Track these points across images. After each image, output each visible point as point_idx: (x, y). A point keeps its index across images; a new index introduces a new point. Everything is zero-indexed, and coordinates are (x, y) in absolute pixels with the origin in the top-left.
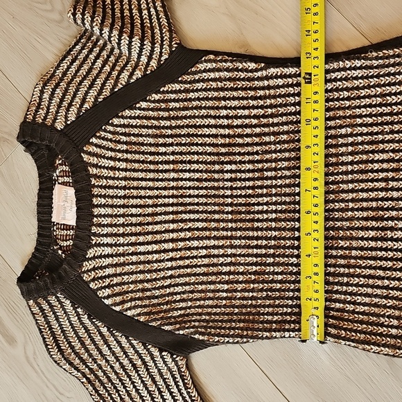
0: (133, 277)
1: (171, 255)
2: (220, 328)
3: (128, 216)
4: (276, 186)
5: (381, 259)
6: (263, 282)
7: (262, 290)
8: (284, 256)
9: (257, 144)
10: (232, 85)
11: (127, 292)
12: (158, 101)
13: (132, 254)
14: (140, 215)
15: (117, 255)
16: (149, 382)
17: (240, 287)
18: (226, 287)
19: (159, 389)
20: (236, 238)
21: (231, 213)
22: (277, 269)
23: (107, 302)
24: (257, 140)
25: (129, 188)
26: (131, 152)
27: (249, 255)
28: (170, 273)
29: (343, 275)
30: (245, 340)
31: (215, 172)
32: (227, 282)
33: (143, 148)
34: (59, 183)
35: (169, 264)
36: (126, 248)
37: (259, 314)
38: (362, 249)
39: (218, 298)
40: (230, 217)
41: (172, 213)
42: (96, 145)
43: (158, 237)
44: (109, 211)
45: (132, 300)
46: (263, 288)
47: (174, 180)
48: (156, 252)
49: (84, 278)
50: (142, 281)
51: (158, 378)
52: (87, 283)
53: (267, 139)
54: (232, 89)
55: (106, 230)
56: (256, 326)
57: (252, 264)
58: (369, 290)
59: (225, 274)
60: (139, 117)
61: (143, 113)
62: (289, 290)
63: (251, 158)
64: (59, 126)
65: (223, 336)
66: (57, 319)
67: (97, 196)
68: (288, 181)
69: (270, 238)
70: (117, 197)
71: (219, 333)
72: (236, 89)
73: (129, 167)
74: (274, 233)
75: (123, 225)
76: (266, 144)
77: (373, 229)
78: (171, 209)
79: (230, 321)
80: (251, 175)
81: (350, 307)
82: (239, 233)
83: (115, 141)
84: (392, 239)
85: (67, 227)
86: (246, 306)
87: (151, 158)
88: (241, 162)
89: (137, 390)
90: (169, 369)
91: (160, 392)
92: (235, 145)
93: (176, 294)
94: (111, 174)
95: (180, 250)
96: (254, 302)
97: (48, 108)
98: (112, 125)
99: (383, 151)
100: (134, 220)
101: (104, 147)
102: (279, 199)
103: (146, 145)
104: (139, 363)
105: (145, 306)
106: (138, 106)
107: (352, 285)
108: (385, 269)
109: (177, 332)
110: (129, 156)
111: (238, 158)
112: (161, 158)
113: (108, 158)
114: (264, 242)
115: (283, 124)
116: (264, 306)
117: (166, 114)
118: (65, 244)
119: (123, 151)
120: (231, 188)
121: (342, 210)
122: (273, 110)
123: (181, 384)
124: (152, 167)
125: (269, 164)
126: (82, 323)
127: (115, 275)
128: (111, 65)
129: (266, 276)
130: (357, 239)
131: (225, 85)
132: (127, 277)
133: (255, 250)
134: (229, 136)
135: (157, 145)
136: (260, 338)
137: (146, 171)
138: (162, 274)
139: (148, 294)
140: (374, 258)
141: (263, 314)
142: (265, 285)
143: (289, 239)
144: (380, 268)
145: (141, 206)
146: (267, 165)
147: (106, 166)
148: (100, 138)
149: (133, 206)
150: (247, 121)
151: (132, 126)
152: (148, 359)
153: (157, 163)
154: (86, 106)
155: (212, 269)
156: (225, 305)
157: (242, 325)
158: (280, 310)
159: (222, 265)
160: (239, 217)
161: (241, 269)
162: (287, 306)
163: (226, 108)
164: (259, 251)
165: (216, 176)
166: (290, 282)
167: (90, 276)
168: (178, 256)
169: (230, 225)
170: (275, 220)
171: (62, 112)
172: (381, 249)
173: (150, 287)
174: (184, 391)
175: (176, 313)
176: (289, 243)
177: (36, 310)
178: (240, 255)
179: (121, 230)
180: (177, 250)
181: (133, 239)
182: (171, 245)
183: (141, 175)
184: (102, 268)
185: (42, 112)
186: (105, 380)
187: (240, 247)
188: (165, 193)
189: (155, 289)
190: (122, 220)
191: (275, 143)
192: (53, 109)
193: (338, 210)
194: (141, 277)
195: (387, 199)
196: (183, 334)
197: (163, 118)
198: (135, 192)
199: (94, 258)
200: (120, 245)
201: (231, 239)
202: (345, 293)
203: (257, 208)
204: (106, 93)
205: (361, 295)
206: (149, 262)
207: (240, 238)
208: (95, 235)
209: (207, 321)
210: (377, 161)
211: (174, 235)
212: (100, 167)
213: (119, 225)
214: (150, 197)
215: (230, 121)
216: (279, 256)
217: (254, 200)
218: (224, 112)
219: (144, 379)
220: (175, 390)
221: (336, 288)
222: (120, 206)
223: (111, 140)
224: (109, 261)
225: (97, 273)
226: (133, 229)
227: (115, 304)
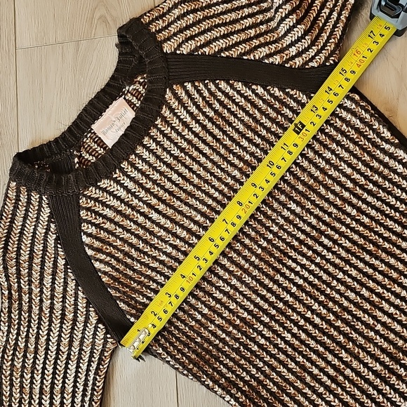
0: (126, 236)
1: (178, 242)
2: (172, 344)
3: (166, 177)
4: (323, 257)
5: (369, 396)
6: (244, 333)
7: (237, 340)
8: (281, 325)
9: (336, 206)
10: (355, 137)
11: (110, 245)
12: (276, 98)
13: (142, 214)
14: (177, 185)
15: (127, 204)
16: (65, 341)
17: (219, 321)
18: (206, 311)
19: (69, 355)
20: (250, 274)
21: (264, 249)
22: (266, 332)
23: (84, 238)
24: (339, 202)
25: (186, 154)
26: (214, 123)
27: (249, 299)
28: (164, 258)
29: (322, 384)
30: (185, 372)
31: (277, 200)
32: (210, 308)
33: (228, 128)
34: (125, 98)
35: (169, 250)
36: (141, 204)
37: (217, 359)
38: (358, 374)
39: (190, 316)
40: (259, 251)
41: (209, 206)
42: (187, 92)
43: (178, 217)
44: (152, 159)
45: (109, 254)
46: (239, 339)
47: (234, 178)
48: (166, 229)
49: (81, 201)
50: (131, 245)
51: (76, 343)
52: (80, 208)
53: (349, 209)
54: (352, 140)
55: (135, 174)
56: (206, 368)
57: (246, 310)
59: (215, 299)
60: (246, 98)
61: (253, 97)
62: (261, 359)
63: (321, 214)
64: (167, 48)
65: (168, 353)
66: (25, 217)
67: (151, 137)
68: (337, 261)
69: (282, 300)
70: (168, 152)
71: (167, 348)
72: (356, 143)
73: (201, 135)
74: (288, 298)
75: (154, 182)
76: (345, 212)
77: (382, 363)
78: (210, 202)
79: (186, 345)
80: (308, 229)
82: (256, 273)
83: (207, 102)
84: (392, 387)
85: (100, 143)
86: (210, 343)
87: (228, 142)
88: (308, 211)
89: (48, 340)
90: (93, 344)
91: (68, 358)
92: (315, 191)
93: (155, 281)
94: (180, 128)
95: (190, 245)
96: (221, 345)
97: (169, 25)
98: (217, 86)
100: (168, 185)
101: (192, 99)
102: (317, 271)
103: (234, 128)
104: (70, 316)
105: (117, 270)
106: (254, 87)
107: (323, 399)
109: (128, 317)
110: (209, 125)
111: (309, 205)
112: (237, 150)
113: (188, 112)
114: (273, 299)
115: (374, 207)
116: (228, 356)
117: (273, 115)
118: (87, 156)
119: (207, 117)
120: (281, 227)
121: (367, 326)
122: (375, 189)
123: (94, 365)
124: (223, 151)
125: (333, 233)
126: (45, 240)
127: (111, 221)
128: (258, 32)
129: (251, 331)
130: (361, 361)
131: (348, 131)
132: (121, 230)
133: (259, 299)
134: (316, 179)
135: (243, 136)
136: (200, 381)
137: (214, 150)
138: (155, 253)
139: (129, 261)
140: (363, 391)
142: (244, 337)
143: (299, 313)
144: (361, 404)
145: (184, 178)
146: (330, 232)
147: (182, 117)
148: (196, 88)
149: (177, 172)
150: (343, 179)
151: (234, 101)
152: (81, 319)
153: (231, 152)
154: (206, 50)
155: (205, 285)
156: (192, 326)
157: (193, 356)
158: (239, 371)
159: (218, 288)
160: (267, 257)
161: (233, 306)
162: (248, 373)
163: (333, 152)
164: (262, 303)
165: (276, 205)
166: (268, 353)
167: (87, 203)
168: (183, 249)
169: (253, 258)
170: (299, 287)
171: (180, 38)
172: (375, 388)
173: (135, 256)
174: (92, 375)
175: (141, 299)
176: (295, 317)
177: (12, 194)
178: (241, 293)
179: (149, 185)
180: (186, 242)
181: (154, 201)
182: (184, 234)
183: (207, 150)
184: (104, 204)
185: (161, 24)
186: (25, 308)
187: (247, 285)
188: (217, 184)
189: (138, 261)
190: (156, 176)
191: (353, 218)
192: (173, 29)
193: (363, 323)
194: (134, 241)
197: (267, 116)
198: (188, 161)
199: (104, 190)
200: (137, 197)
201: (245, 272)
202: (312, 402)
203: (290, 263)
204: (234, 53)
206: (151, 233)
207: (254, 278)
208: (122, 170)
211: (194, 228)
212: (175, 114)
213: (151, 179)
214: (199, 176)
215: (327, 167)
216: (277, 321)
217: (293, 254)
218: (328, 155)
219: (63, 335)
220: (84, 367)
221: (307, 390)
222: (165, 163)
223: (204, 98)
224: (116, 203)
225: (95, 206)
226: (161, 192)
227: (91, 247)
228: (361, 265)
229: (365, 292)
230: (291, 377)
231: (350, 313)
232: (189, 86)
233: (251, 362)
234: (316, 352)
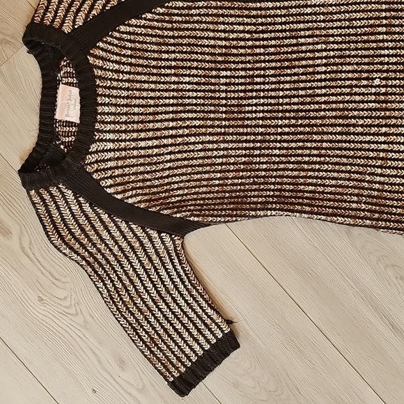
0: (134, 170)
1: (170, 149)
2: (213, 210)
3: (130, 114)
4: (264, 90)
5: (345, 149)
6: (251, 170)
7: (249, 177)
8: (268, 148)
9: (249, 55)
10: (230, 5)
11: (129, 183)
12: (163, 14)
13: (134, 149)
14: (142, 114)
15: (119, 150)
16: (146, 262)
18: (219, 175)
19: (155, 267)
20: (229, 134)
21: (225, 112)
22: (262, 160)
23: (109, 191)
24: (249, 51)
25: (132, 90)
26: (135, 57)
27: (239, 149)
28: (168, 165)
29: (315, 163)
30: (234, 219)
31: (212, 77)
32: (220, 172)
33: (147, 54)
34: (63, 83)
35: (168, 157)
36: (128, 143)
37: (246, 197)
38: (331, 141)
39: (211, 186)
40: (224, 116)
41: (172, 112)
42: (102, 49)
43: (158, 134)
44: (113, 109)
45: (133, 189)
46: (250, 175)
47: (174, 83)
48: (156, 147)
49: (87, 170)
50: (142, 173)
51: (154, 257)
52: (90, 174)
53: (258, 51)
54: (230, 8)
55: (109, 127)
56: (244, 206)
57: (241, 156)
58: (336, 175)
59: (218, 164)
60: (144, 27)
61: (148, 23)
62: (271, 177)
63: (244, 66)
64: (67, 29)
65: (216, 216)
66: (58, 208)
67: (101, 95)
68: (273, 86)
69: (258, 134)
70: (120, 97)
71: (213, 214)
72: (233, 8)
73: (132, 70)
74: (261, 130)
75: (126, 123)
76: (257, 55)
77: (340, 125)
78: (171, 109)
79: (222, 204)
80: (243, 80)
81: (321, 189)
82: (231, 130)
83: (120, 47)
84: (354, 134)
85: (70, 124)
86: (236, 191)
87: (154, 63)
88: (235, 69)
89: (134, 270)
90: (166, 248)
91: (156, 270)
92: (230, 55)
93: (174, 183)
94: (116, 76)
95: (179, 145)
96: (242, 188)
97: (56, 12)
98: (119, 32)
99: (349, 64)
100: (136, 118)
101: (109, 52)
102: (266, 101)
103: (150, 51)
104: (137, 245)
105: (146, 194)
106: (143, 16)
107: (322, 171)
108: (348, 157)
109: (174, 216)
110: (133, 61)
111: (233, 66)
112: (164, 63)
113: (113, 62)
114: (253, 137)
115: (271, 39)
116: (251, 191)
117: (169, 26)
118: (67, 139)
119: (128, 56)
120: (226, 91)
121: (317, 111)
122: (264, 28)
123: (176, 261)
124: (155, 71)
125: (259, 72)
126: (83, 211)
127: (117, 168)
129: (254, 165)
130: (327, 133)
131: (223, 4)
132: (128, 169)
133: (244, 144)
134: (225, 47)
135: (161, 52)
136: (247, 216)
137: (149, 74)
138: (161, 166)
139: (148, 183)
140: (340, 149)
141: (250, 197)
142: (252, 172)
143: (273, 134)
144: (345, 156)
145: (143, 106)
146: (257, 73)
147: (111, 68)
148: (106, 42)
149: (135, 106)
150: (241, 35)
151: (137, 34)
152: (146, 241)
153: (160, 67)
154: (94, 12)
155: (207, 161)
156: (217, 191)
157: (232, 206)
158: (264, 193)
159: (215, 157)
160: (232, 116)
161: (232, 160)
162: (270, 190)
163: (223, 23)
164: (248, 145)
165: (213, 81)
166: (273, 170)
167: (92, 168)
168: (177, 150)
169: (224, 123)
170: (262, 119)
171: (70, 16)
172: (345, 142)
173: (150, 177)
174: (179, 267)
175: (174, 200)
176: (272, 138)
177: (37, 199)
178: (231, 149)
180: (175, 145)
181: (135, 135)
182: (170, 141)
183: (144, 78)
184: (104, 161)
185: (50, 16)
186: (104, 262)
187: (232, 141)
188: (166, 94)
189: (155, 179)
190: (124, 118)
191: (264, 54)
192: (61, 13)
193: (313, 111)
194: (142, 169)
195: (351, 102)
196: (180, 217)
197: (166, 29)
198: (137, 94)
199: (97, 152)
200: (121, 141)
201: (224, 135)
202: (317, 178)
203: (247, 109)
204: (114, 2)
205: (329, 178)
206: (149, 156)
207: (232, 134)
208: (98, 131)
209: (202, 205)
210: (345, 72)
211: (174, 132)
212: (105, 70)
213: (122, 123)
214: (151, 98)
215: (227, 35)
216: (264, 149)
217: (244, 102)
218: (222, 27)
219: (142, 259)
220: (170, 267)
221: (310, 173)
222: (123, 106)
223: (116, 46)
224: (111, 155)
225: (99, 166)
226: (135, 126)
227: (117, 193)
228: (288, 79)
229: (301, 93)
230: (296, 173)
231: (302, 111)
232: (101, 44)
233: (267, 183)
234: (299, 148)
